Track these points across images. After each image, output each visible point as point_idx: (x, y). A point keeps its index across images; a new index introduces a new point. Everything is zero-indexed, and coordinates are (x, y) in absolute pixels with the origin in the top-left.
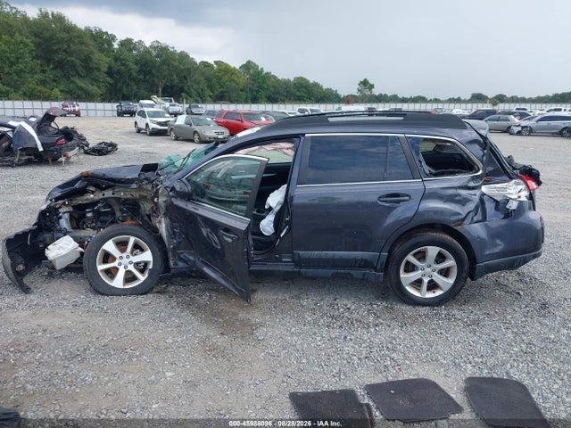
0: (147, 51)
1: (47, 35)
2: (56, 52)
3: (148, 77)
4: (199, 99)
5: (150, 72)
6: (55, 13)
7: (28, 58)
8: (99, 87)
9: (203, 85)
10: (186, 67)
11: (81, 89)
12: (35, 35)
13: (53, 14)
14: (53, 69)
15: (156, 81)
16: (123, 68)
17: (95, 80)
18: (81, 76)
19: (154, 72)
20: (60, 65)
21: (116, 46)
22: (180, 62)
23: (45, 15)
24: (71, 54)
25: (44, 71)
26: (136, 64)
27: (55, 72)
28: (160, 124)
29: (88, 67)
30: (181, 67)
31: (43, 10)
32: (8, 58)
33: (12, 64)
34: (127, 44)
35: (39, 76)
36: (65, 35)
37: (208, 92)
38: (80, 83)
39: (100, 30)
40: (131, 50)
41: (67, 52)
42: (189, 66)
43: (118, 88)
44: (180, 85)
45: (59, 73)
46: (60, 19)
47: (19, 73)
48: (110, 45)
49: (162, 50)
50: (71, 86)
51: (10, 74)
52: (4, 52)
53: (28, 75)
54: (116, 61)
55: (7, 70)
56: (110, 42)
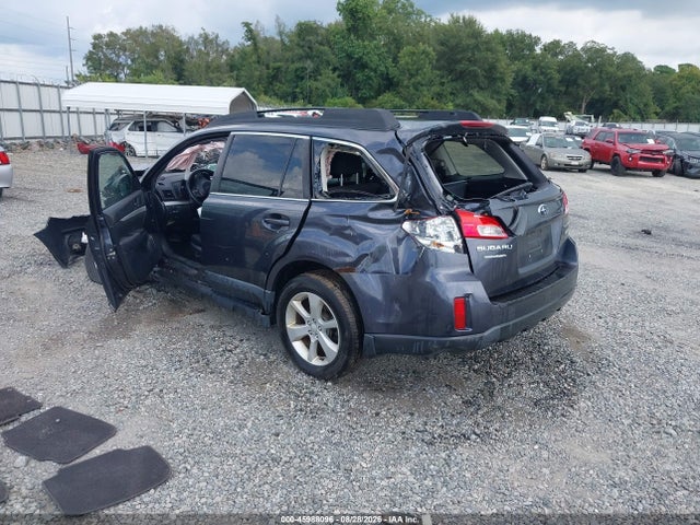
0: (576, 55)
1: (453, 42)
2: (459, 61)
3: (570, 89)
4: (638, 117)
5: (575, 82)
6: (467, 17)
7: (427, 68)
8: (499, 101)
9: (649, 97)
10: (626, 73)
11: (479, 103)
12: (441, 43)
13: (464, 18)
14: (452, 81)
15: (581, 93)
16: (542, 77)
17: (497, 93)
18: (481, 88)
19: (580, 82)
20: (461, 76)
21: (538, 50)
22: (619, 67)
23: (456, 20)
24: (474, 62)
25: (442, 84)
26: (559, 72)
27: (454, 84)
29: (492, 77)
30: (619, 73)
31: (455, 15)
32: (408, 70)
33: (412, 76)
34: (554, 47)
35: (436, 89)
36: (471, 42)
37: (654, 108)
38: (478, 96)
39: (522, 32)
40: (556, 55)
41: (470, 61)
42: (631, 72)
43: (531, 102)
44: (615, 98)
45: (458, 85)
46: (470, 23)
47: (416, 86)
48: (532, 49)
49: (597, 53)
50: (468, 99)
51: (408, 87)
52: (407, 64)
53: (425, 88)
54: (535, 69)
55: (405, 83)
56: (531, 48)
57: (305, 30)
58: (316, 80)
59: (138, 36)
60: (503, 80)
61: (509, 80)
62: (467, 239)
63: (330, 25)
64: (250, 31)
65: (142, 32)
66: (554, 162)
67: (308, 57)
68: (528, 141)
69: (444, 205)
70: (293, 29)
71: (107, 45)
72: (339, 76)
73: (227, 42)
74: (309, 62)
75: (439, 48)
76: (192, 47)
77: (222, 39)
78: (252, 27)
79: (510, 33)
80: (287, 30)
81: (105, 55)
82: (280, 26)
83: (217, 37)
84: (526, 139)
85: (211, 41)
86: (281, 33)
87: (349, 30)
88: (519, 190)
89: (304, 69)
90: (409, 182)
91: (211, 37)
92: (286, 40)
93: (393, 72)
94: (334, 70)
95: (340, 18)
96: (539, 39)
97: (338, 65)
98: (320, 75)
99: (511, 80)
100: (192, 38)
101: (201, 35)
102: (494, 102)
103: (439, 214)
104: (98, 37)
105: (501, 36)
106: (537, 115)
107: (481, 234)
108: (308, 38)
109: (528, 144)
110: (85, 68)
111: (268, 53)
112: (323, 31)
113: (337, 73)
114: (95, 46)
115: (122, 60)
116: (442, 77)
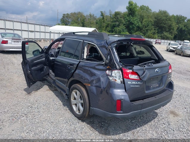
1: (159, 18)
2: (161, 24)
7: (150, 25)
8: (172, 35)
12: (156, 18)
13: (163, 11)
17: (171, 33)
18: (166, 31)
20: (160, 28)
21: (186, 21)
23: (161, 12)
24: (165, 24)
25: (155, 30)
28: (174, 48)
29: (170, 28)
32: (145, 26)
33: (146, 27)
35: (153, 31)
36: (164, 18)
38: (166, 34)
39: (181, 15)
45: (160, 30)
46: (165, 13)
47: (147, 30)
51: (144, 30)
52: (145, 24)
53: (149, 31)
54: (185, 26)
55: (144, 29)
56: (183, 20)
57: (117, 14)
58: (119, 27)
59: (74, 15)
60: (173, 29)
61: (175, 29)
62: (124, 79)
63: (124, 13)
64: (102, 14)
65: (75, 13)
66: (185, 54)
67: (117, 21)
68: (178, 47)
69: (119, 66)
70: (114, 14)
71: (66, 17)
72: (125, 27)
73: (96, 16)
74: (117, 22)
75: (155, 20)
76: (87, 18)
77: (95, 16)
78: (103, 13)
79: (177, 16)
80: (112, 14)
81: (65, 19)
82: (110, 13)
83: (94, 15)
84: (177, 46)
85: (92, 16)
86: (110, 15)
87: (129, 14)
88: (149, 63)
89: (115, 24)
90: (109, 57)
91: (92, 15)
92: (112, 16)
93: (141, 26)
94: (124, 25)
95: (127, 11)
96: (186, 18)
97: (125, 23)
98: (120, 26)
99: (176, 29)
100: (87, 15)
101: (89, 14)
102: (170, 35)
103: (117, 69)
104: (64, 15)
105: (175, 16)
106: (183, 40)
107: (130, 78)
108: (117, 16)
109: (178, 48)
110: (60, 22)
111: (107, 20)
112: (122, 14)
113: (125, 25)
114: (63, 17)
115: (69, 20)
116: (155, 28)
